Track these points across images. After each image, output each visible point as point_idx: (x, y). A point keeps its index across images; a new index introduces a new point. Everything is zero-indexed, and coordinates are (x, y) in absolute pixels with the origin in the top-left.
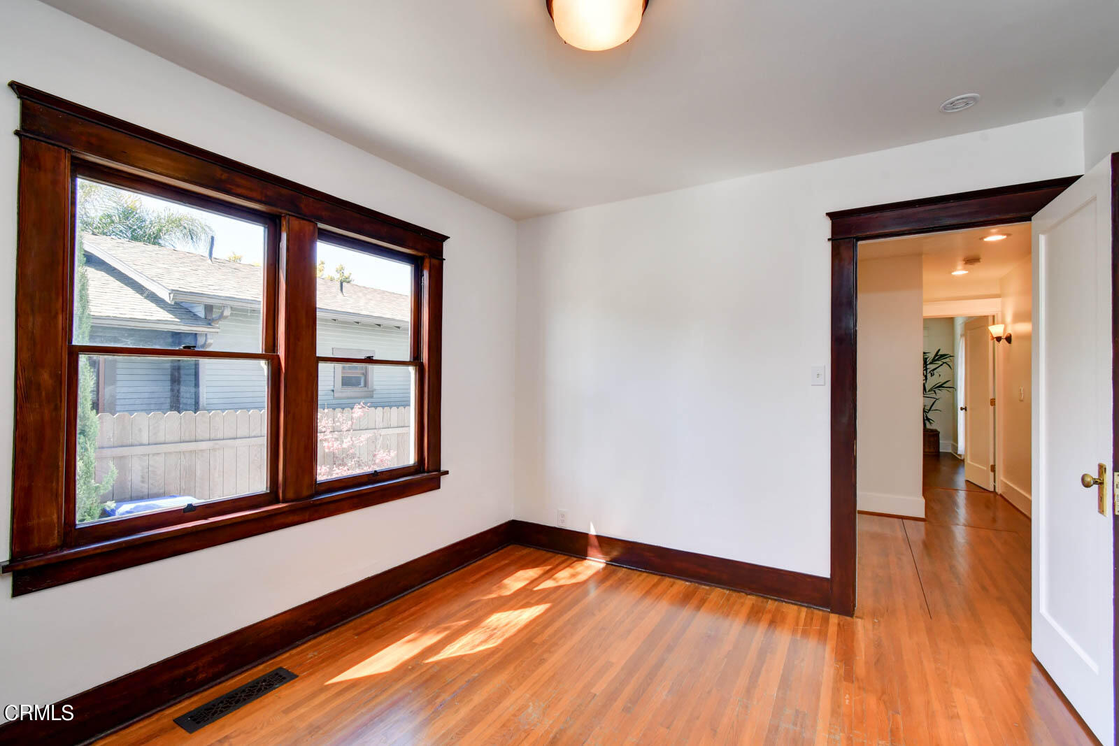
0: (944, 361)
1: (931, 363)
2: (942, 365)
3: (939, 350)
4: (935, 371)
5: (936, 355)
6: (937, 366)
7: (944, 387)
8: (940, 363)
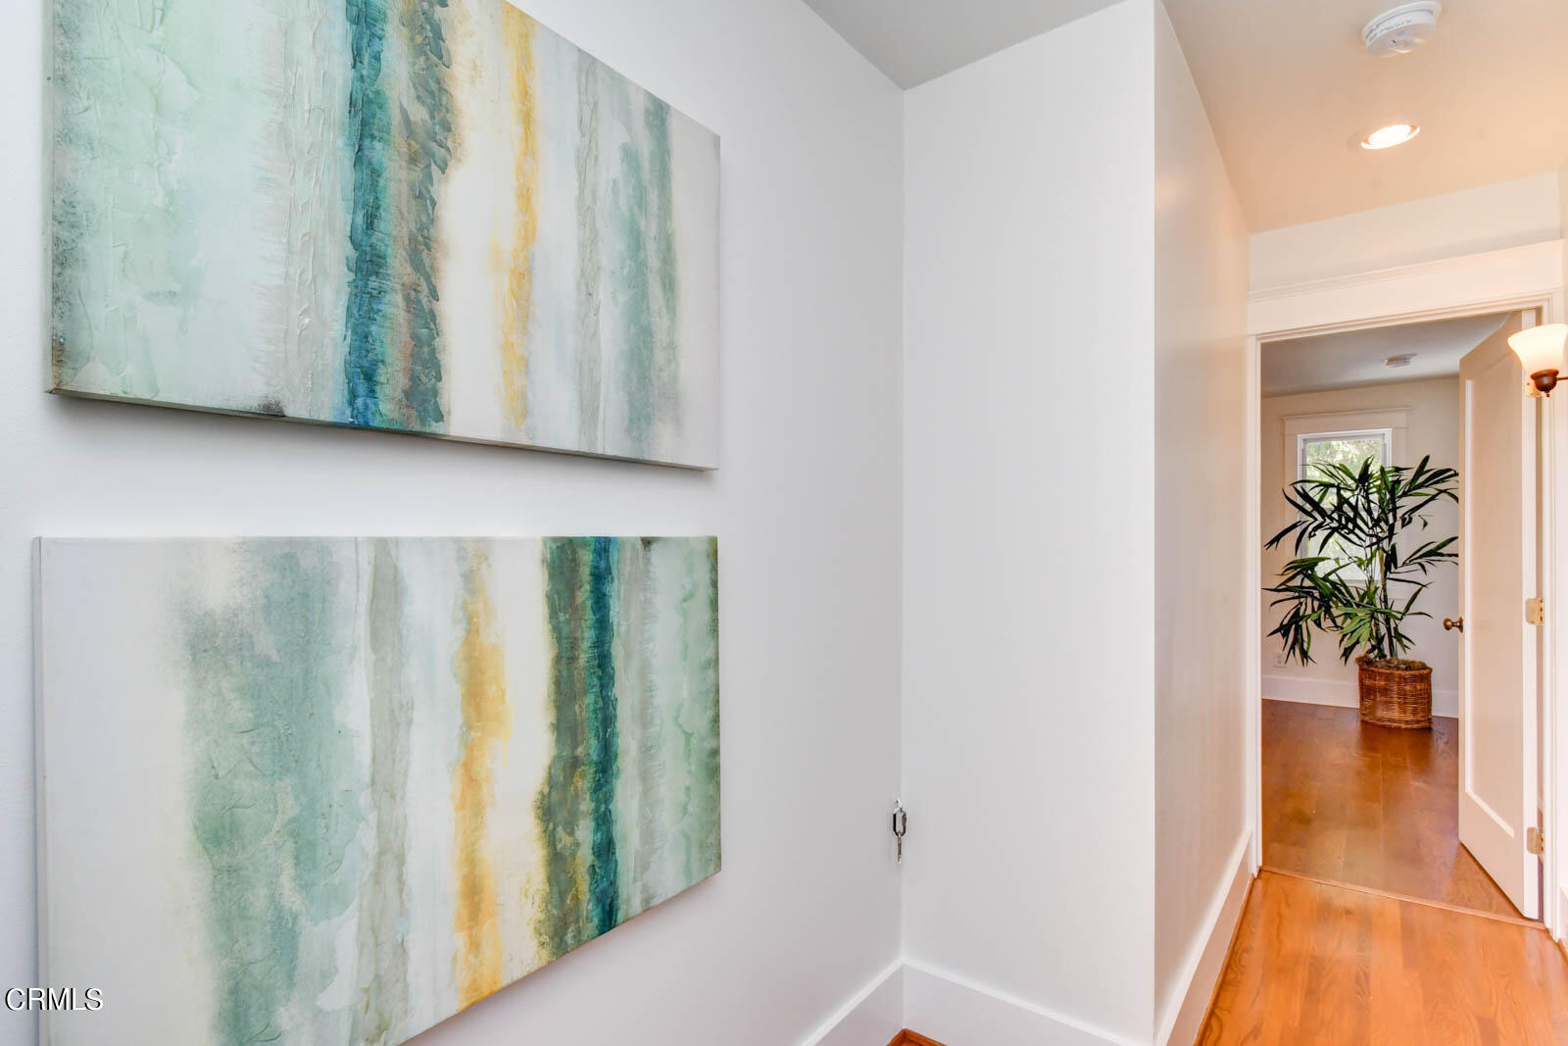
0: (1441, 486)
1: (1405, 494)
2: (1433, 498)
3: (1426, 459)
4: (1415, 516)
5: (1420, 471)
6: (1422, 500)
7: (1442, 555)
8: (1431, 491)
